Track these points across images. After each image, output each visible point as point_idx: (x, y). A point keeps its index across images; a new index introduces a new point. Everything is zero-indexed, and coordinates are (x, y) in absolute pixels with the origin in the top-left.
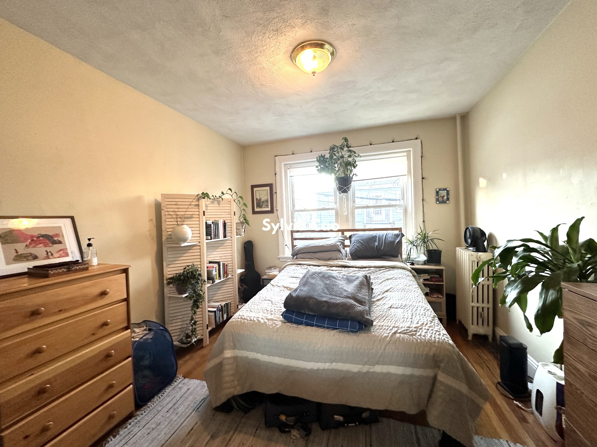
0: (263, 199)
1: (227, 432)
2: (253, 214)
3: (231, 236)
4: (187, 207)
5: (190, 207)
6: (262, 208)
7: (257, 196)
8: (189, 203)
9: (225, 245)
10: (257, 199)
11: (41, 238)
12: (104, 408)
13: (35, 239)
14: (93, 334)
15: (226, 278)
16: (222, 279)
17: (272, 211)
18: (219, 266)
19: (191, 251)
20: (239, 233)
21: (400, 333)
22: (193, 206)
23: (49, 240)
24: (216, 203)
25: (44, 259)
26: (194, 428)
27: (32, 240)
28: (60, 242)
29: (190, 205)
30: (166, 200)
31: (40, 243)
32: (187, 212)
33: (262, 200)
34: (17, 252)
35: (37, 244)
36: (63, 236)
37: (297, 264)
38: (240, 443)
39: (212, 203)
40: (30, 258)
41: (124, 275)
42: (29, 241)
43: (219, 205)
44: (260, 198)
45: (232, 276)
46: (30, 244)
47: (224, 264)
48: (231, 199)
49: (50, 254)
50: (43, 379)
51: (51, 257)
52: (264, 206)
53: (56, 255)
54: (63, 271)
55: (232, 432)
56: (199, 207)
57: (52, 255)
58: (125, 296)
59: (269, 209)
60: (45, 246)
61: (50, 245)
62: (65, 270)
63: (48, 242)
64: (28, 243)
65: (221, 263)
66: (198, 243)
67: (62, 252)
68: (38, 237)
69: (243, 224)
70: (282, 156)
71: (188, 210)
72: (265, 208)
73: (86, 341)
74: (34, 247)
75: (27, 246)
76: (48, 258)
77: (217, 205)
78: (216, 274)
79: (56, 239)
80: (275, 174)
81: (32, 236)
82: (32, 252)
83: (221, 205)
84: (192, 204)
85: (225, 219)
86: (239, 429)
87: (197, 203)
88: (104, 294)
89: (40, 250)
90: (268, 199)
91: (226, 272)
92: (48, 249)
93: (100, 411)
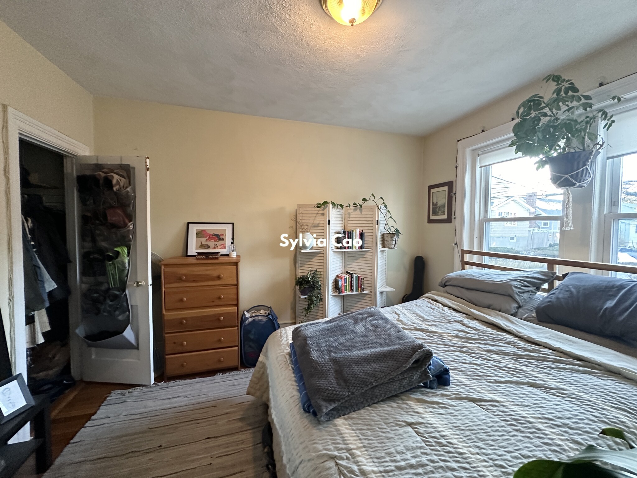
0: (440, 203)
1: (249, 425)
2: (428, 223)
3: (372, 248)
4: (315, 215)
5: (317, 216)
6: (438, 215)
7: (434, 200)
8: (316, 212)
9: (365, 256)
10: (433, 203)
11: (214, 236)
12: (215, 352)
13: (211, 236)
14: (213, 301)
15: (360, 293)
16: (355, 293)
17: (449, 220)
18: (352, 277)
19: (316, 258)
20: (387, 245)
21: (337, 464)
22: (320, 215)
23: (218, 237)
24: (358, 211)
25: (213, 249)
26: (243, 404)
27: (210, 237)
28: (223, 239)
29: (318, 214)
30: (301, 209)
31: (213, 239)
32: (315, 221)
33: (438, 205)
34: (201, 243)
35: (211, 240)
36: (225, 236)
37: (433, 298)
38: (242, 440)
39: (355, 210)
40: (206, 247)
41: (235, 267)
42: (208, 237)
43: (361, 213)
44: (437, 203)
45: (371, 292)
46: (208, 239)
47: (359, 277)
48: (374, 206)
49: (216, 246)
50: (183, 316)
51: (216, 248)
52: (440, 213)
53: (219, 247)
54: (204, 258)
55: (250, 428)
56: (324, 215)
57: (217, 247)
58: (236, 283)
59: (445, 217)
60: (215, 241)
61: (218, 240)
62: (205, 257)
63: (217, 239)
64: (207, 238)
65: (355, 275)
66: (322, 251)
67: (223, 245)
68: (213, 236)
69: (392, 235)
70: (468, 138)
71: (316, 219)
72: (441, 215)
73: (208, 304)
74: (210, 241)
75: (206, 240)
76: (215, 248)
77: (359, 213)
78: (346, 285)
79: (221, 237)
80: (456, 167)
81: (210, 235)
82: (208, 244)
83: (363, 213)
84: (319, 213)
85: (363, 228)
86: (255, 430)
87: (323, 212)
88: (219, 278)
89: (212, 243)
90: (445, 203)
91: (361, 286)
92: (216, 243)
93: (212, 353)
